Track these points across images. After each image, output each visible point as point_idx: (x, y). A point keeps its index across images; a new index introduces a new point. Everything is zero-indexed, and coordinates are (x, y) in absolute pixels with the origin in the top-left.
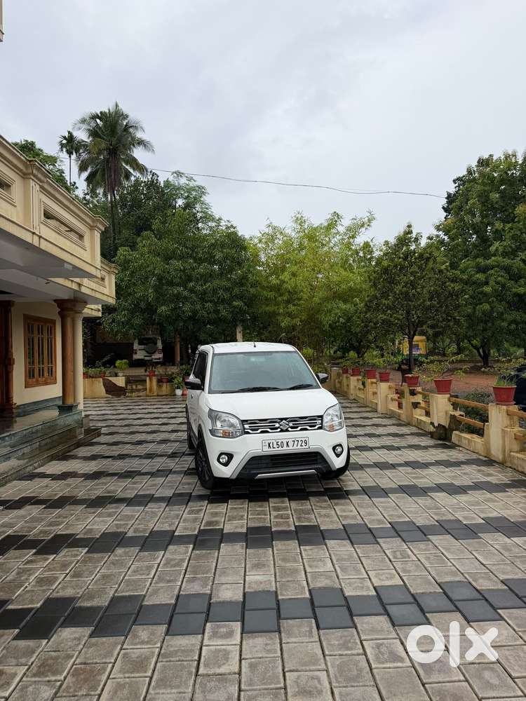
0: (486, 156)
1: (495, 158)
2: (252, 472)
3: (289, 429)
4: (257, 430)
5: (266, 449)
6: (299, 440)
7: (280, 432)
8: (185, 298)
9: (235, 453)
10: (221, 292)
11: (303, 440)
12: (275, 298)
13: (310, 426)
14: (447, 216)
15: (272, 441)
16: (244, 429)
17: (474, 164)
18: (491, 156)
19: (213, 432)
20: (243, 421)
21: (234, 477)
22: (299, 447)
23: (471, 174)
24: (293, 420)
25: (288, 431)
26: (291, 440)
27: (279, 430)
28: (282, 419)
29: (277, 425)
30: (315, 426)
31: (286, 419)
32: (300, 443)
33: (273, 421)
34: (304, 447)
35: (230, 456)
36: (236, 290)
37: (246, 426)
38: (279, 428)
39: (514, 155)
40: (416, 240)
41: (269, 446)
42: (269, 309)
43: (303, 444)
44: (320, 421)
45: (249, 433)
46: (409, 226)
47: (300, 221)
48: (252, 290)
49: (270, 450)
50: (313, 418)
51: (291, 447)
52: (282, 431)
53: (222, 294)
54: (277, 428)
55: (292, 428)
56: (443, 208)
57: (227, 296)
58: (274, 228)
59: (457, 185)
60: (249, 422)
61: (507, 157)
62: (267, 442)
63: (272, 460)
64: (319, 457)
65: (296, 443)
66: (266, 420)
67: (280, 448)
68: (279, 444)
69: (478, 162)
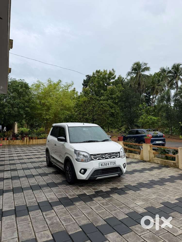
0: (98, 70)
1: (101, 71)
2: (95, 177)
3: (109, 158)
4: (97, 158)
5: (100, 166)
6: (113, 162)
7: (105, 159)
8: (6, 105)
9: (88, 168)
10: (21, 104)
11: (114, 162)
12: (41, 108)
13: (116, 156)
14: (84, 87)
15: (102, 163)
16: (91, 158)
17: (95, 72)
18: (100, 70)
19: (77, 160)
20: (91, 155)
21: (87, 179)
22: (112, 165)
23: (94, 75)
24: (110, 154)
25: (108, 158)
26: (109, 162)
27: (105, 158)
28: (106, 154)
29: (104, 156)
30: (117, 156)
31: (107, 154)
32: (113, 163)
33: (102, 154)
34: (114, 165)
35: (85, 170)
36: (26, 104)
37: (92, 157)
38: (105, 157)
39: (107, 71)
40: (77, 93)
41: (102, 165)
42: (39, 112)
43: (114, 164)
44: (119, 154)
45: (93, 160)
46: (74, 89)
47: (49, 81)
48: (33, 105)
49: (102, 167)
50: (116, 153)
51: (110, 165)
52: (106, 158)
53: (21, 105)
54: (104, 158)
55: (109, 157)
56: (82, 84)
57: (23, 106)
58: (40, 82)
59: (87, 77)
60: (93, 155)
61: (104, 71)
62: (101, 163)
63: (102, 171)
64: (119, 169)
65: (111, 163)
66: (100, 154)
67: (106, 166)
68: (105, 164)
69: (96, 71)
